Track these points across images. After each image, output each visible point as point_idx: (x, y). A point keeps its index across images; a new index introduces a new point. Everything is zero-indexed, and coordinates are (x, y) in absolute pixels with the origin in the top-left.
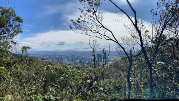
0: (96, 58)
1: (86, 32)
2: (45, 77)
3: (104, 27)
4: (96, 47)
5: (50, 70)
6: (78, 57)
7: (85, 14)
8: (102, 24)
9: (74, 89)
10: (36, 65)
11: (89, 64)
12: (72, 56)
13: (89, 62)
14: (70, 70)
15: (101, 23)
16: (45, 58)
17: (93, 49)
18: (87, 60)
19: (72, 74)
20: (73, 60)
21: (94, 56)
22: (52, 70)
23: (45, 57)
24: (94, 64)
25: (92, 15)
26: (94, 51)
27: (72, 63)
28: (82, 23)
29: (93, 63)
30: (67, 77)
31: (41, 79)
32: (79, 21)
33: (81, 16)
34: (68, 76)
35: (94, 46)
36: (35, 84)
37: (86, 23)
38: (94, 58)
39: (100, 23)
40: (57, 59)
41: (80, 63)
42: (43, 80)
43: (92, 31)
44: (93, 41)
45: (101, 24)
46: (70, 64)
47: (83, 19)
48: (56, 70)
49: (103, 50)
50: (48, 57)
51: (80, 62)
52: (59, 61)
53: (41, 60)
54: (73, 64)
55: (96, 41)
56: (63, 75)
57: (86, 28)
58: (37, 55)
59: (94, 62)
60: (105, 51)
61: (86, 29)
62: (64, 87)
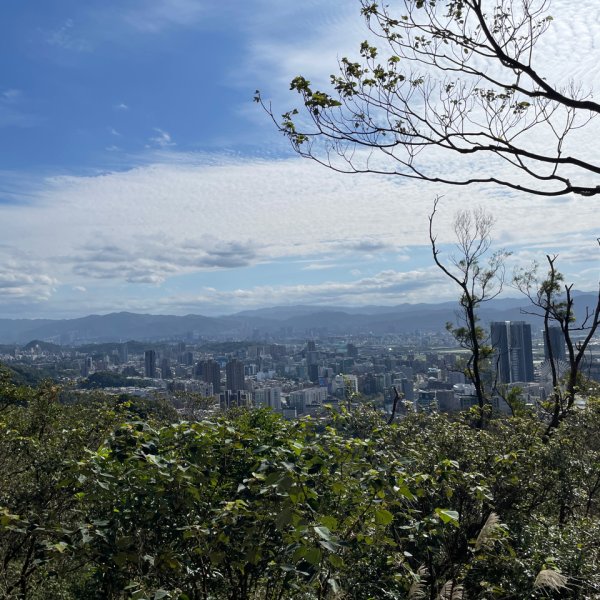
0: (486, 354)
1: (406, 158)
2: (102, 515)
3: (552, 94)
4: (484, 264)
5: (143, 459)
6: (351, 349)
7: (393, 23)
8: (533, 75)
9: (332, 582)
10: (32, 431)
11: (431, 396)
12: (311, 345)
13: (432, 385)
14: (298, 446)
15: (528, 70)
16: (111, 367)
17: (463, 285)
18: (420, 368)
19: (315, 469)
20: (313, 372)
21: (473, 335)
22: (153, 459)
23: (116, 360)
24: (479, 398)
25: (444, 22)
26: (469, 302)
27: (310, 393)
28: (373, 91)
29: (471, 389)
30: (276, 499)
31: (66, 539)
32: (353, 79)
33: (364, 46)
34: (280, 490)
35: (469, 262)
36: (23, 583)
37: (403, 88)
38: (478, 355)
39: (514, 64)
40: (206, 371)
41: (364, 391)
42: (86, 539)
43: (457, 141)
44: (461, 222)
45: (525, 76)
46: (297, 406)
47: (382, 61)
48: (193, 450)
49: (549, 287)
50: (134, 360)
51: (370, 387)
52: (217, 390)
53: (82, 385)
54: (315, 405)
55: (484, 225)
56: (241, 488)
57: (405, 126)
58: (46, 347)
59: (477, 385)
60: (558, 297)
61: (403, 132)
62: (254, 570)
